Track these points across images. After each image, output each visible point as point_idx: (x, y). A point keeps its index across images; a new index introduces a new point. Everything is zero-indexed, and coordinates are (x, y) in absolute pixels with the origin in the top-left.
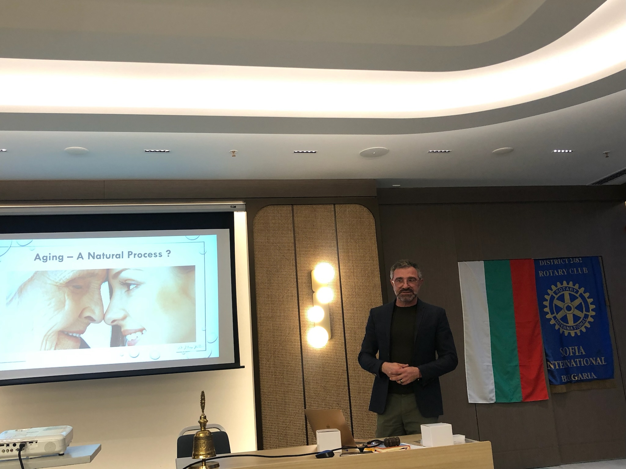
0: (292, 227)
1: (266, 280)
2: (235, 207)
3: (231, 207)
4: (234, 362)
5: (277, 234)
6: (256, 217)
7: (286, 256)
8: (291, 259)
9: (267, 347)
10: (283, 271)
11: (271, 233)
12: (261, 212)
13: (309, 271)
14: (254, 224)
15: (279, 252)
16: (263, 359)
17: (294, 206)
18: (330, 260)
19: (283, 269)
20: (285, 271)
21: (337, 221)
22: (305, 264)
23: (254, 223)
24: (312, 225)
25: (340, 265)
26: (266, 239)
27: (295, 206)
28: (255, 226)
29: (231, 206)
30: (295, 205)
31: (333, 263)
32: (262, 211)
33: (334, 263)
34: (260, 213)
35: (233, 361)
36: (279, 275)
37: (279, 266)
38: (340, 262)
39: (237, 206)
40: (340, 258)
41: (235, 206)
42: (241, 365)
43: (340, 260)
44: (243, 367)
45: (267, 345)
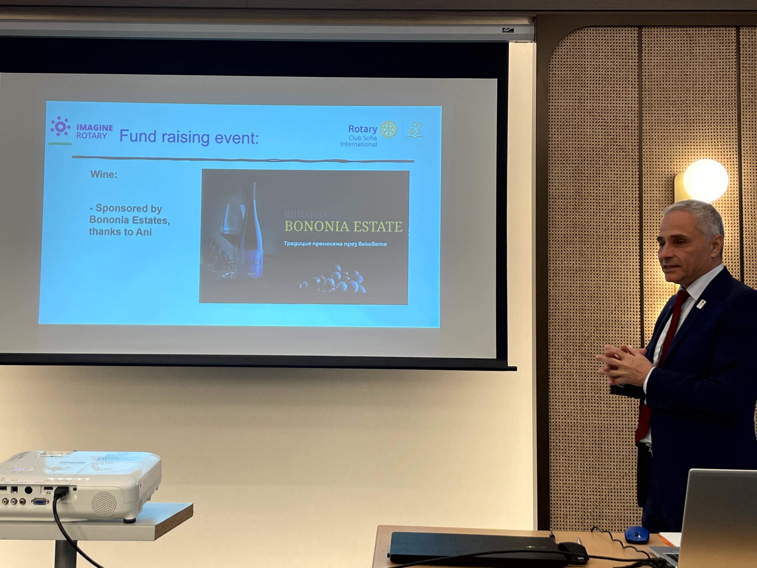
0: (636, 77)
1: (571, 191)
2: (512, 30)
3: (503, 32)
4: (495, 358)
5: (601, 92)
6: (557, 54)
7: (618, 140)
8: (630, 147)
9: (566, 331)
10: (610, 172)
11: (589, 88)
12: (569, 41)
13: (669, 176)
14: (550, 69)
15: (603, 131)
16: (557, 357)
17: (644, 29)
18: (720, 153)
19: (609, 169)
20: (616, 172)
21: (741, 65)
22: (660, 160)
23: (551, 66)
24: (683, 74)
25: (743, 165)
26: (577, 101)
27: (645, 31)
28: (554, 72)
29: (504, 29)
30: (645, 26)
31: (726, 160)
32: (571, 41)
33: (729, 160)
34: (566, 44)
35: (494, 356)
36: (601, 182)
37: (601, 162)
38: (743, 158)
39: (516, 29)
40: (743, 149)
41: (511, 28)
42: (509, 365)
43: (742, 154)
44: (514, 369)
45: (566, 328)
